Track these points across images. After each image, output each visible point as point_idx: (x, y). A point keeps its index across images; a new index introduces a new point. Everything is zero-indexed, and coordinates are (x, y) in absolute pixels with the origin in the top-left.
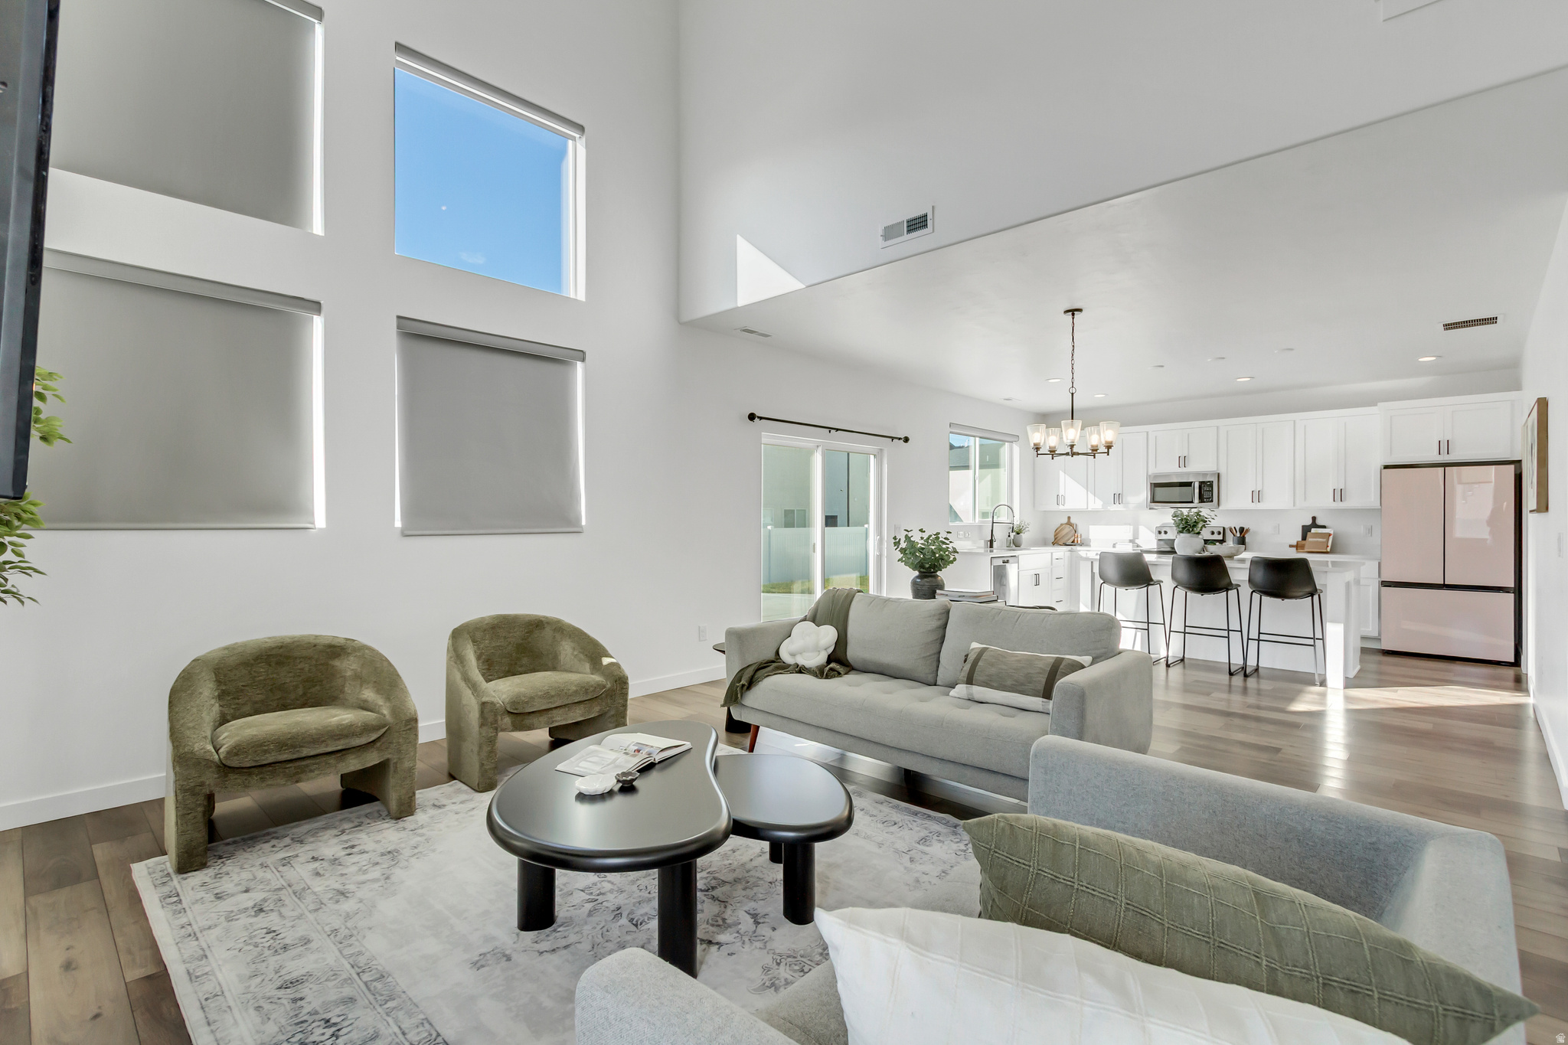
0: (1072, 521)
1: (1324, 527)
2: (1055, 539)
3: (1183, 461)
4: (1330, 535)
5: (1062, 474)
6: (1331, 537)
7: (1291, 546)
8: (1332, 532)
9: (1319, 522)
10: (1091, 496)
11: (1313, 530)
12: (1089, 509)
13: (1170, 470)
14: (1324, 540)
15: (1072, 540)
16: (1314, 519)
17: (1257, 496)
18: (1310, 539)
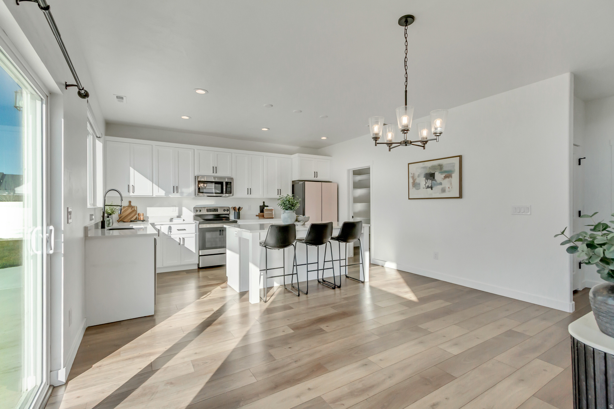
0: (132, 204)
1: (267, 206)
2: (120, 218)
3: (215, 169)
4: (273, 210)
5: (132, 169)
6: (273, 211)
7: (257, 216)
8: (273, 209)
9: (266, 204)
10: (155, 187)
11: (265, 208)
12: (154, 196)
13: (207, 173)
14: (271, 212)
15: (134, 218)
16: (264, 202)
17: (249, 191)
18: (265, 212)
